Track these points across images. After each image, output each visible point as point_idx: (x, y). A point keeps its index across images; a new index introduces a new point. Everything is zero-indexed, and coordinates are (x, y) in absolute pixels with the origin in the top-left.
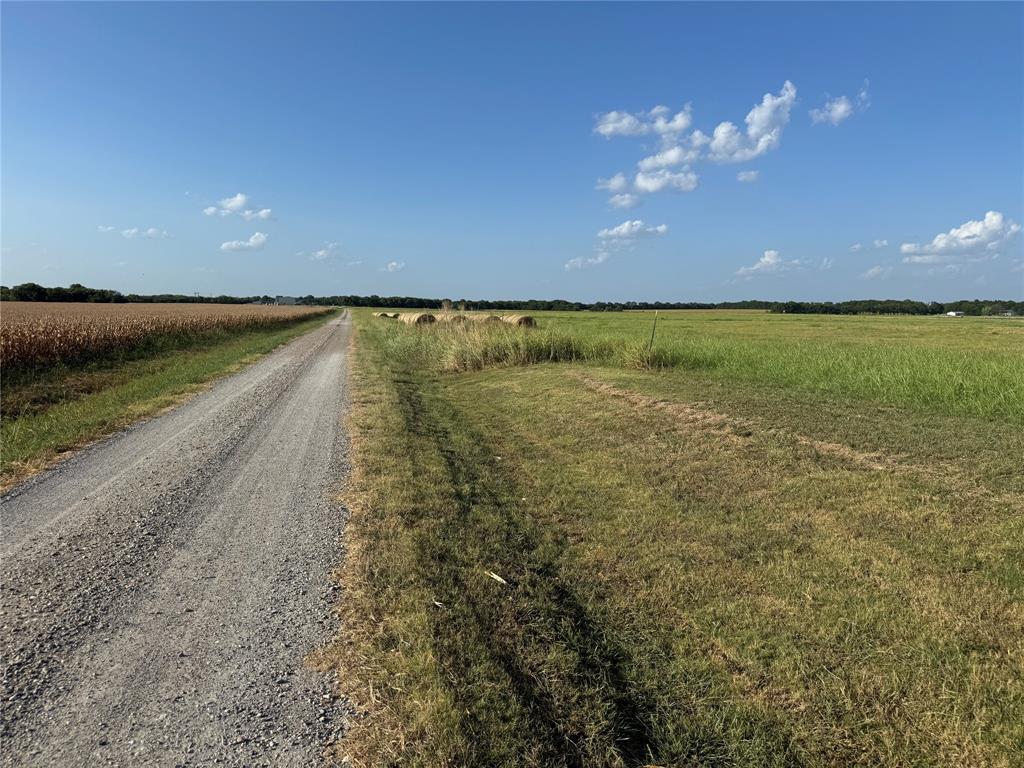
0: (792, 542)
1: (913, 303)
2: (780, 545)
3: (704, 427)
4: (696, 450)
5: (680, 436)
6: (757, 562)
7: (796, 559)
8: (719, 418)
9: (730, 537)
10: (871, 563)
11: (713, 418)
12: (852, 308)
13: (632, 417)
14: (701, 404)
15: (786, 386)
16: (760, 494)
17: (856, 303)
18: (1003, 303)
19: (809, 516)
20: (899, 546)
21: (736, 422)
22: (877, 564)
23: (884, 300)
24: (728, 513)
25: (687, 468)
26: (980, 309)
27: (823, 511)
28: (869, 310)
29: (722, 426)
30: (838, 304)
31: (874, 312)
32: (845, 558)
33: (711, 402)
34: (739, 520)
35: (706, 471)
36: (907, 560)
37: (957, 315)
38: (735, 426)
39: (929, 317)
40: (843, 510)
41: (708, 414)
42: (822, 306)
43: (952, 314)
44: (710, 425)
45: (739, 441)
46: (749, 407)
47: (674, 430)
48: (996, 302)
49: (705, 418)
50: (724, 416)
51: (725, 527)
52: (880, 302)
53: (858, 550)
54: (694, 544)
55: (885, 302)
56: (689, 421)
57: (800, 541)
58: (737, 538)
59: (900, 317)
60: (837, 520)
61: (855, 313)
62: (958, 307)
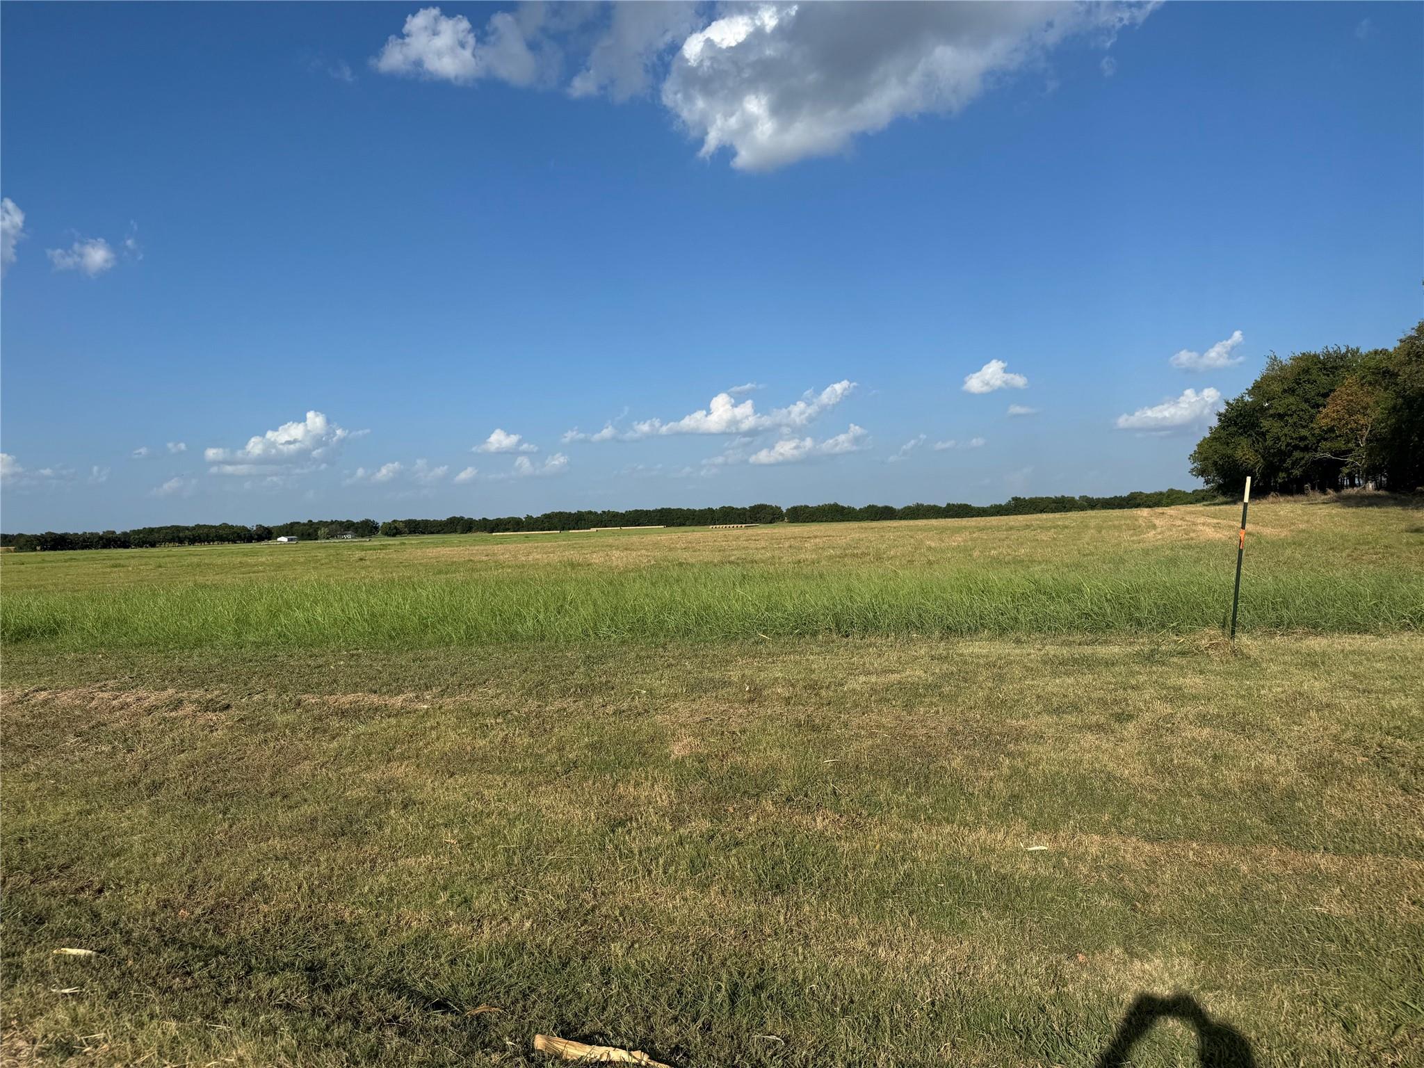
1: (232, 527)
12: (148, 538)
17: (151, 530)
18: (341, 523)
23: (192, 524)
26: (316, 531)
28: (172, 540)
30: (125, 534)
31: (181, 541)
37: (289, 540)
39: (255, 546)
42: (101, 538)
43: (284, 539)
48: (332, 523)
52: (187, 528)
55: (194, 528)
59: (217, 547)
61: (153, 545)
62: (290, 530)
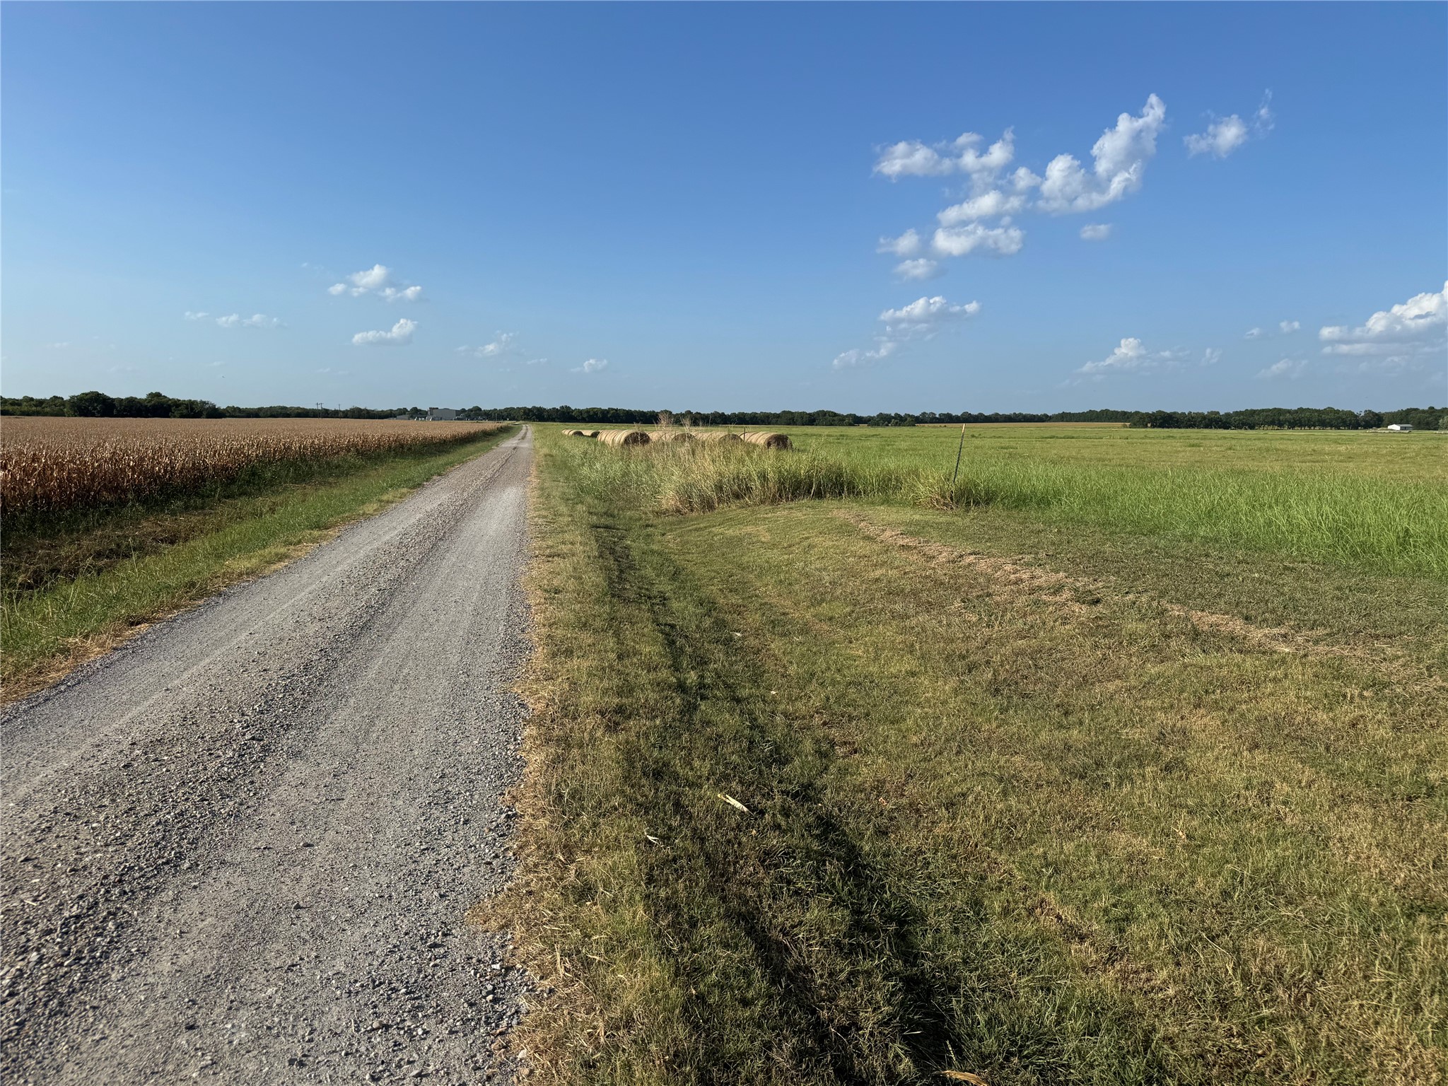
0: (1157, 756)
1: (1338, 411)
2: (1140, 759)
3: (1032, 591)
4: (1020, 624)
5: (997, 604)
6: (1107, 785)
7: (1163, 779)
8: (1054, 578)
9: (1068, 748)
10: (1272, 785)
11: (1044, 577)
12: (1247, 420)
13: (927, 577)
14: (1028, 558)
15: (1152, 532)
16: (1111, 687)
17: (1253, 412)
19: (1182, 718)
20: (1313, 762)
21: (1078, 584)
22: (1282, 788)
23: (1295, 407)
24: (1066, 714)
25: (1006, 650)
26: (1437, 420)
27: (1202, 711)
28: (1272, 423)
29: (1058, 590)
30: (1228, 415)
31: (1281, 425)
32: (1236, 779)
33: (1042, 555)
34: (1081, 723)
35: (1035, 654)
36: (1325, 784)
37: (1402, 429)
38: (1076, 590)
39: (1360, 433)
40: (1231, 710)
41: (1039, 572)
42: (1203, 417)
43: (1396, 427)
44: (1040, 588)
45: (1082, 610)
46: (1097, 564)
47: (989, 595)
49: (1033, 578)
50: (1062, 574)
51: (1062, 734)
52: (1289, 411)
53: (1254, 768)
54: (1017, 759)
55: (1296, 412)
56: (1010, 583)
57: (1169, 754)
58: (1078, 750)
59: (1317, 433)
60: (1223, 723)
61: (1252, 427)
62: (1404, 417)
